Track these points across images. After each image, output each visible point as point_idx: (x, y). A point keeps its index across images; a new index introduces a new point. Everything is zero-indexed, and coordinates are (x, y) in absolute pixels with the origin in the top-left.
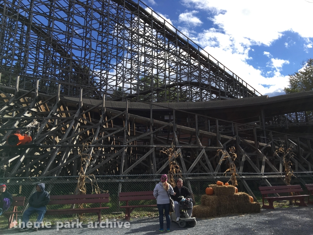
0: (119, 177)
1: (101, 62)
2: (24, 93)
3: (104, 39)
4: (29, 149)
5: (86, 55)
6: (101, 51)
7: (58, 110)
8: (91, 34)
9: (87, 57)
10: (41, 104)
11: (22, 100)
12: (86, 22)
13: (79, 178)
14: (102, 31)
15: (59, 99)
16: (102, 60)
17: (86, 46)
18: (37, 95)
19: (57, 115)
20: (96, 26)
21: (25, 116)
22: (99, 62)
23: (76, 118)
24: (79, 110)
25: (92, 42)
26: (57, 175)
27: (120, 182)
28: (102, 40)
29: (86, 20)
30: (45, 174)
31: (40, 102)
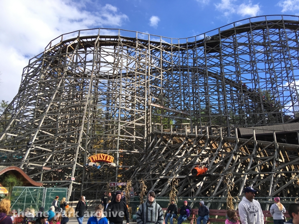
0: (266, 199)
1: (272, 87)
2: (200, 137)
3: (270, 65)
4: (205, 177)
5: (256, 85)
6: (270, 78)
7: (223, 147)
8: (256, 67)
9: (257, 87)
10: (212, 143)
11: (201, 142)
12: (251, 57)
13: (228, 199)
14: (268, 59)
15: (222, 139)
16: (272, 85)
17: (254, 78)
18: (208, 137)
19: (222, 150)
20: (261, 56)
21: (203, 154)
22: (270, 88)
23: (234, 152)
24: (236, 145)
25: (259, 73)
26: (224, 196)
27: (267, 203)
28: (269, 67)
29: (251, 55)
30: (214, 195)
31: (211, 142)
